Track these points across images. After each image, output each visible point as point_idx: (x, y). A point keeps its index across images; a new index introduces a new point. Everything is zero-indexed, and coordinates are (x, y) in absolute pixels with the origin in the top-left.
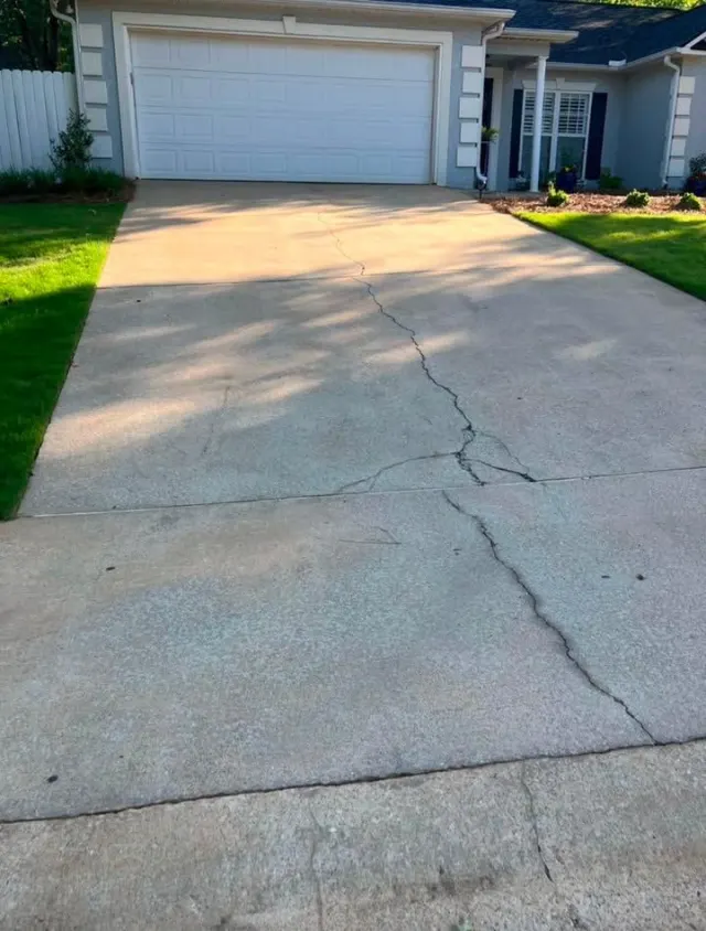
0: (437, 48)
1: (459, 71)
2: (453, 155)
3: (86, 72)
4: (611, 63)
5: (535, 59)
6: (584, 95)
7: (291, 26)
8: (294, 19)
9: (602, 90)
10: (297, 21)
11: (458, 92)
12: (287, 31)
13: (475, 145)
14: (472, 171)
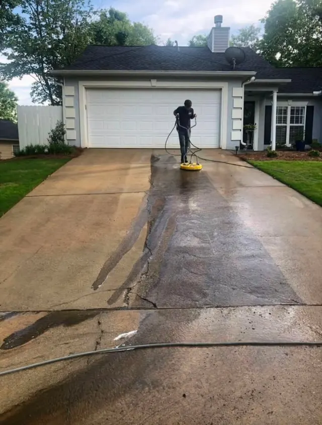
0: (221, 89)
1: (231, 98)
2: (229, 135)
3: (67, 105)
4: (314, 92)
5: (272, 92)
6: (302, 107)
7: (155, 83)
9: (310, 105)
10: (157, 81)
11: (231, 107)
12: (153, 85)
13: (241, 130)
14: (239, 142)
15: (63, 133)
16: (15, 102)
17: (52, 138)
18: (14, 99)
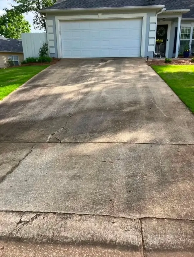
0: (142, 18)
1: (149, 24)
2: (147, 48)
3: (49, 32)
7: (100, 16)
8: (101, 14)
11: (148, 30)
12: (99, 17)
13: (154, 45)
14: (153, 53)
15: (47, 50)
16: (29, 28)
17: (41, 53)
18: (28, 26)
